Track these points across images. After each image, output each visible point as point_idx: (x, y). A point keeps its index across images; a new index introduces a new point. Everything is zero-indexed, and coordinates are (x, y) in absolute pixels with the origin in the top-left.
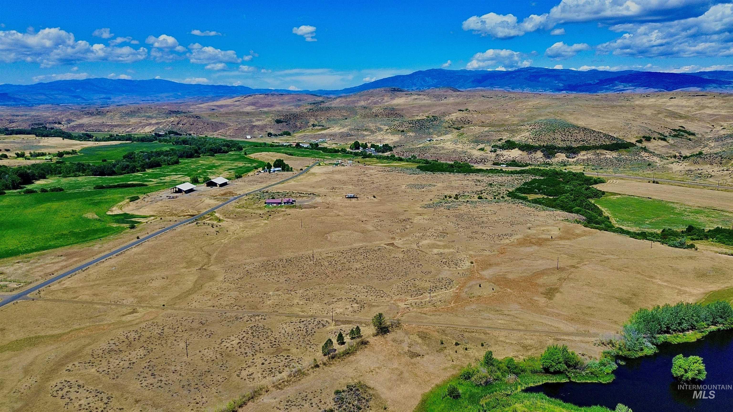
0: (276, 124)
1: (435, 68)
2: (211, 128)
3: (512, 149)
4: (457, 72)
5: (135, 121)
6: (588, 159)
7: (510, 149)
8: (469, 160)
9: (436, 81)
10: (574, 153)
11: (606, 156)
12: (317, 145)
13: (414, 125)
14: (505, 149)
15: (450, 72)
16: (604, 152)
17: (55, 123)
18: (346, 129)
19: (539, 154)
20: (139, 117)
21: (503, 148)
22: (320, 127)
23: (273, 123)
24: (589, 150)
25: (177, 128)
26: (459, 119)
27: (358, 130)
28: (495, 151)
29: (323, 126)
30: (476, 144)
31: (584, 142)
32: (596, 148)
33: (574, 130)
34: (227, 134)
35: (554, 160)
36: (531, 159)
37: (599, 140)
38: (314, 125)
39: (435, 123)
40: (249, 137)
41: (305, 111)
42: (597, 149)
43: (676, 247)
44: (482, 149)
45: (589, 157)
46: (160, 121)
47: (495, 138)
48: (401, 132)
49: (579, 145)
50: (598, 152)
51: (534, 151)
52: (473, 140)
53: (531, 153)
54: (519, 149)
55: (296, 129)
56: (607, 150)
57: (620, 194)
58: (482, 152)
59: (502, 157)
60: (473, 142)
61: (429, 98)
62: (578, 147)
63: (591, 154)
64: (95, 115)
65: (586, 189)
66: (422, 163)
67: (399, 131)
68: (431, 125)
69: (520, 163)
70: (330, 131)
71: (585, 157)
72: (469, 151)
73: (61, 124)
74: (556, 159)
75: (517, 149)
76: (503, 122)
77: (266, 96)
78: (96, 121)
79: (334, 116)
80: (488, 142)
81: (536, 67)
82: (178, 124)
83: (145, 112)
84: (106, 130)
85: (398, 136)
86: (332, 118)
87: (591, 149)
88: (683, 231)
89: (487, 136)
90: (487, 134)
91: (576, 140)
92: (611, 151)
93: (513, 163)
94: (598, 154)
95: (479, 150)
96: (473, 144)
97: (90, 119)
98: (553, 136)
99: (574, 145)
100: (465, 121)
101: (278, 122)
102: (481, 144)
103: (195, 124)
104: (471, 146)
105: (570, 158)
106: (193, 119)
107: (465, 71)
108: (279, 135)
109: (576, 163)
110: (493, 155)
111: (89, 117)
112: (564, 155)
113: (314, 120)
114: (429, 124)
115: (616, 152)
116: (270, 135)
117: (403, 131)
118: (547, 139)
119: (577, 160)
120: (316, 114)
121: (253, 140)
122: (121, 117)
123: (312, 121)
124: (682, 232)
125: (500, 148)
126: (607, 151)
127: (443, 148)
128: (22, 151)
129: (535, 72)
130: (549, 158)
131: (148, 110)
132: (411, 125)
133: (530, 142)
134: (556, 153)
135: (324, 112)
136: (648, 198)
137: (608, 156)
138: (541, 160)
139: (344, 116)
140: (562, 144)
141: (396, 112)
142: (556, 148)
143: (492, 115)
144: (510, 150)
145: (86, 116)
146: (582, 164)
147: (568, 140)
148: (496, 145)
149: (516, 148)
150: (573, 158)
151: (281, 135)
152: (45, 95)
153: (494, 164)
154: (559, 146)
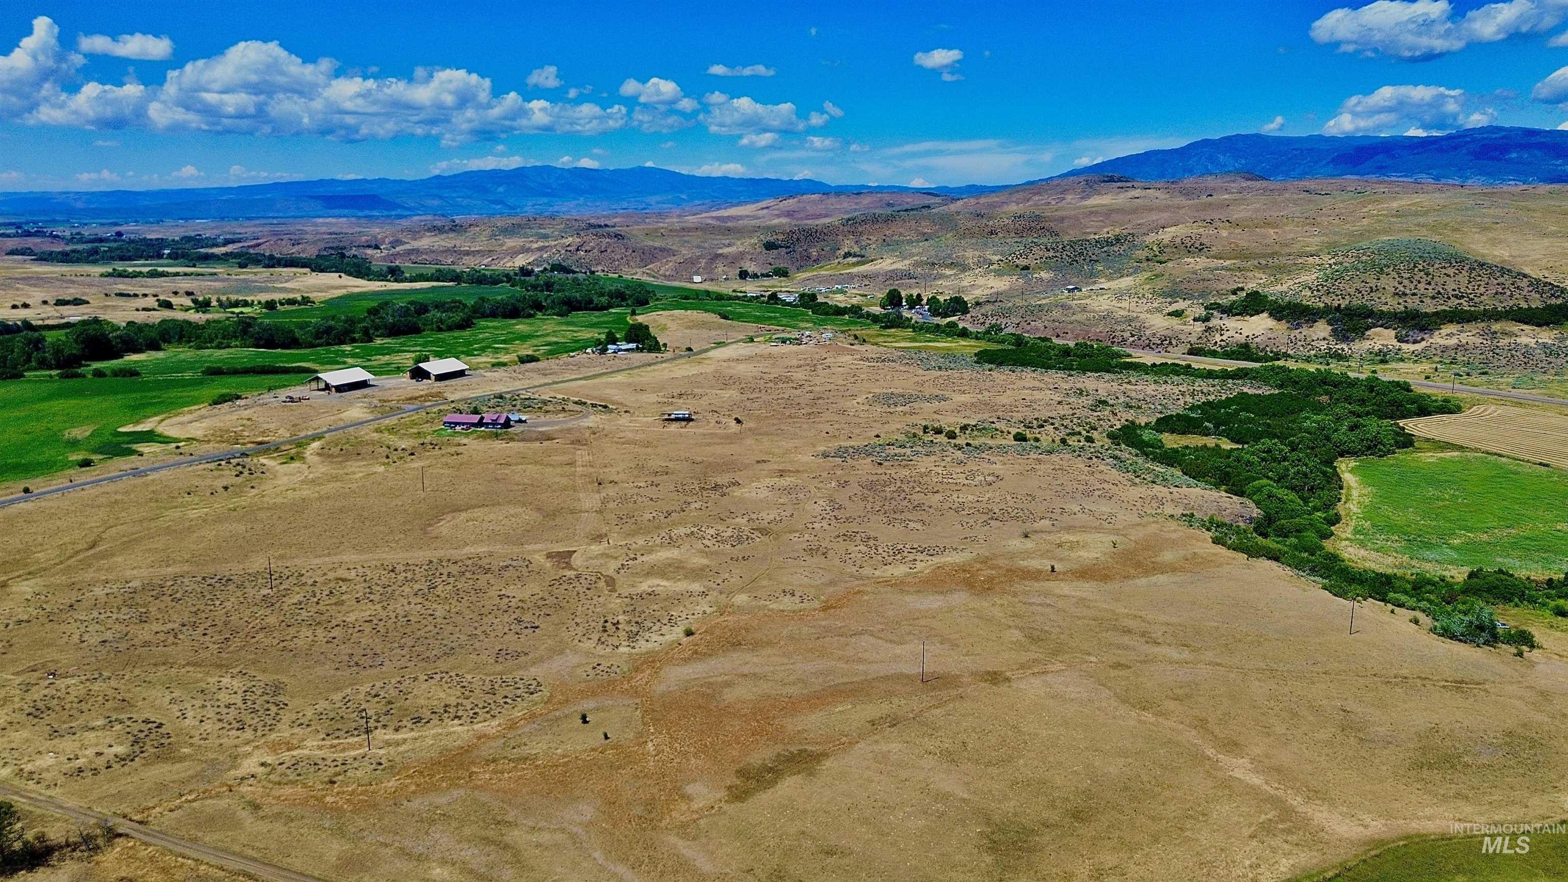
0: (764, 251)
1: (1243, 132)
2: (638, 259)
3: (1251, 316)
4: (1299, 140)
5: (513, 244)
6: (1457, 348)
7: (1248, 314)
8: (1131, 339)
9: (1243, 162)
10: (1423, 329)
11: (1519, 340)
12: (813, 297)
13: (1058, 254)
14: (1234, 315)
15: (1279, 140)
16: (1515, 327)
17: (369, 247)
18: (907, 262)
19: (1322, 329)
20: (526, 236)
21: (1228, 311)
22: (855, 260)
23: (759, 250)
24: (1468, 321)
25: (575, 258)
26: (1178, 240)
27: (933, 264)
28: (1207, 319)
29: (863, 256)
30: (1169, 300)
31: (1462, 301)
32: (1494, 315)
33: (1445, 268)
34: (661, 273)
35: (1360, 346)
36: (1293, 342)
37: (1511, 296)
38: (846, 256)
39: (1116, 249)
40: (697, 279)
41: (837, 223)
42: (1496, 320)
43: (1453, 637)
44: (1178, 314)
45: (1464, 341)
46: (547, 244)
47: (1224, 286)
48: (1022, 269)
49: (1444, 307)
50: (1496, 327)
51: (1307, 322)
52: (1165, 289)
53: (1299, 326)
54: (1271, 315)
55: (806, 261)
56: (1526, 323)
57: (1461, 448)
58: (1175, 322)
59: (1218, 335)
60: (1165, 295)
61: (1168, 196)
62: (1436, 314)
63: (1474, 332)
64: (446, 232)
65: (1352, 429)
66: (1009, 344)
67: (1017, 266)
68: (1104, 255)
69: (1264, 349)
70: (873, 267)
71: (1453, 341)
72: (1142, 316)
73: (379, 248)
74: (1366, 345)
75: (1265, 315)
76: (1277, 248)
77: (824, 197)
78: (443, 243)
79: (901, 234)
80: (1203, 294)
81: (1507, 125)
82: (578, 250)
83: (541, 226)
84: (449, 262)
85: (1009, 278)
86: (896, 238)
87: (1476, 319)
88: (1551, 580)
89: (1204, 280)
90: (1206, 275)
91: (1439, 293)
92: (1539, 325)
93: (1244, 351)
94: (1496, 333)
95: (1169, 314)
96: (1161, 300)
97: (436, 239)
98: (1373, 283)
99: (1429, 307)
100: (1192, 245)
101: (770, 246)
102: (1181, 301)
103: (609, 250)
104: (1155, 305)
105: (1407, 342)
106: (608, 240)
107: (1321, 138)
108: (763, 275)
109: (1418, 357)
110: (1199, 327)
111: (436, 235)
112: (1392, 333)
113: (853, 244)
114: (1097, 251)
115: (1551, 330)
116: (743, 275)
117: (1026, 268)
118: (1352, 291)
119: (1426, 349)
120: (860, 229)
121: (707, 286)
122: (493, 236)
123: (848, 244)
124: (1550, 582)
125: (1223, 312)
126: (1525, 327)
127: (1084, 309)
128: (207, 297)
129: (1503, 138)
130: (1345, 339)
131: (547, 222)
132: (1051, 254)
133: (1307, 298)
134: (1368, 328)
135: (880, 225)
136: (1541, 464)
137: (1523, 340)
138: (1323, 345)
139: (924, 234)
140: (1391, 304)
141: (1042, 225)
142: (1370, 314)
143: (1271, 231)
144: (1247, 318)
145: (428, 234)
146: (1437, 359)
147: (1414, 294)
148: (1216, 304)
149: (1262, 312)
150: (1415, 342)
151: (768, 276)
152: (441, 198)
153: (1193, 352)
154: (1385, 308)
